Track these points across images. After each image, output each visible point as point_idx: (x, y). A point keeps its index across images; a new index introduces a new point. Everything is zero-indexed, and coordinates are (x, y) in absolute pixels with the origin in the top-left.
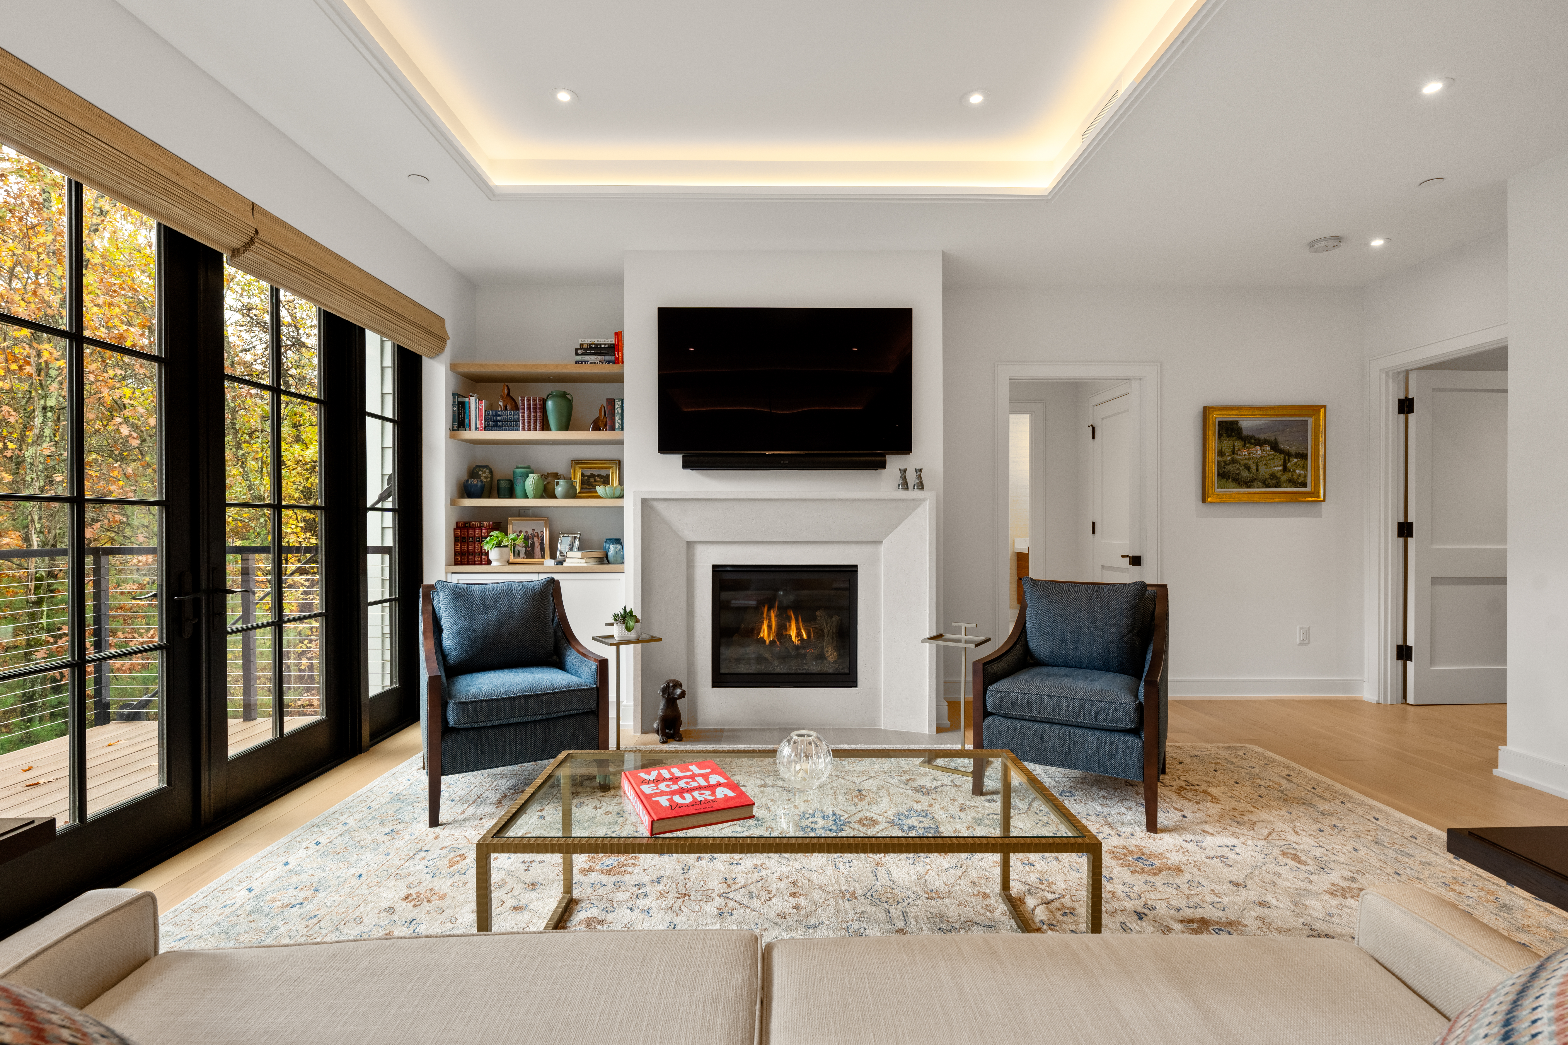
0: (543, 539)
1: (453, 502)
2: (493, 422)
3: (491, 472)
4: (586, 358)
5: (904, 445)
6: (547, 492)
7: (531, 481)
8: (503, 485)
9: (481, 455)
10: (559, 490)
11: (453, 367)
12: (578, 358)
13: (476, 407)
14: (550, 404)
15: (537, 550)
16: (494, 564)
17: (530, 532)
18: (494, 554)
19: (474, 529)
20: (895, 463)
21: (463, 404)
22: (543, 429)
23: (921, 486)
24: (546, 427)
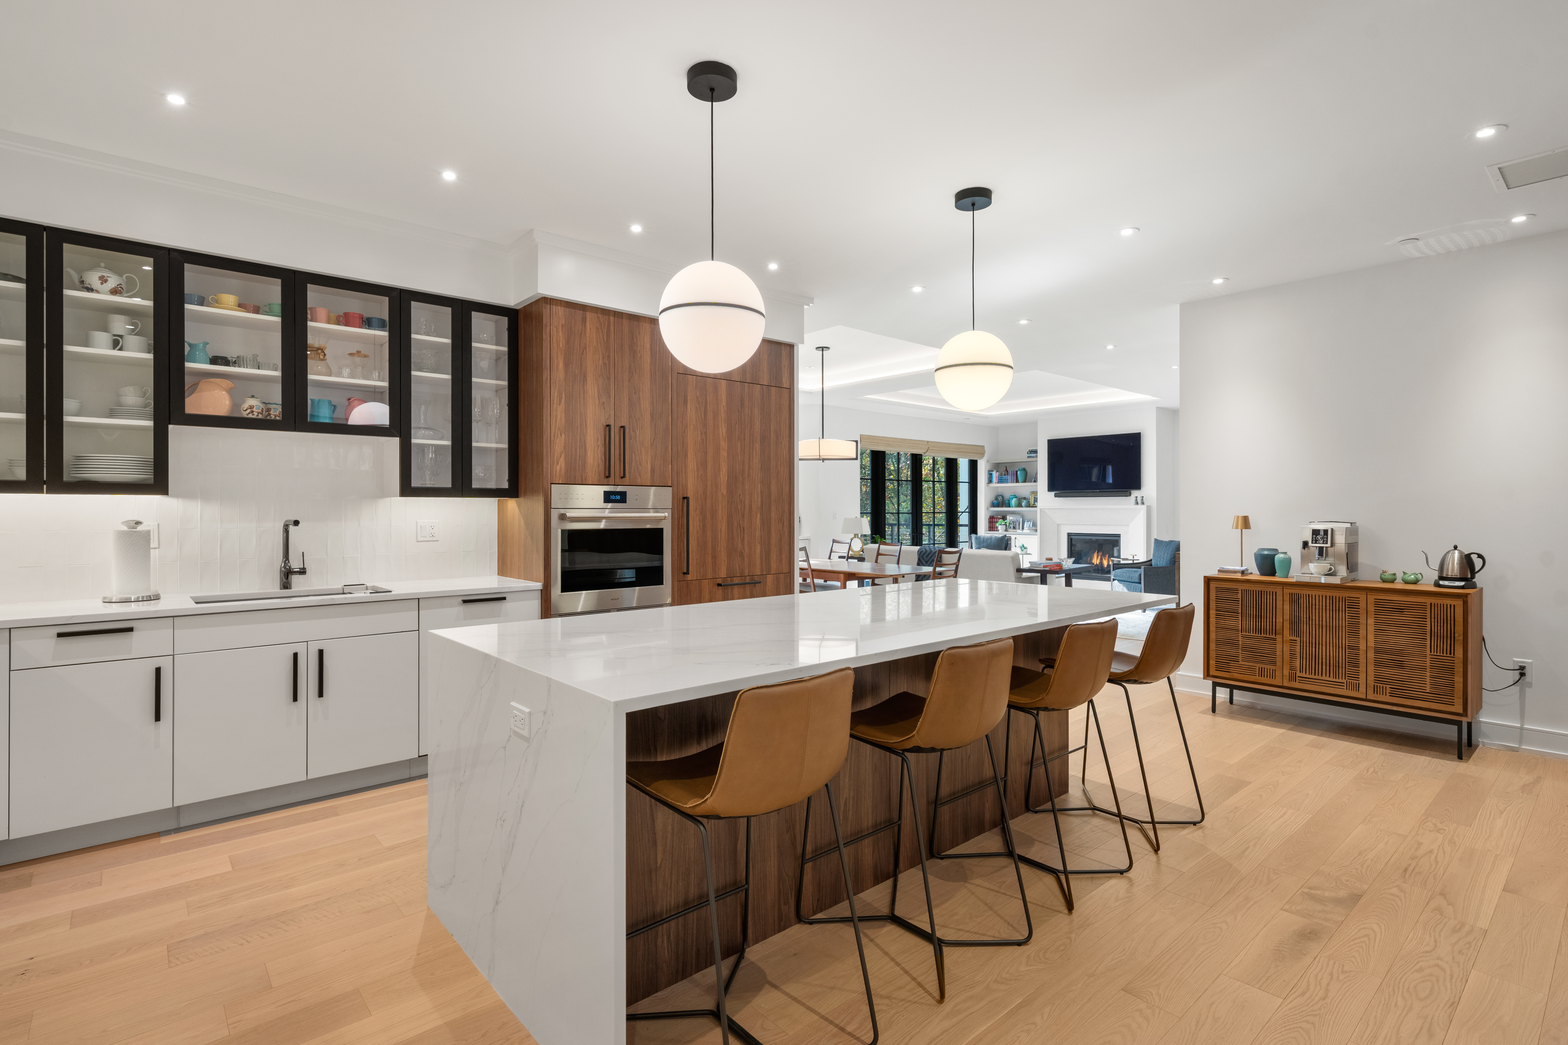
0: (1020, 523)
1: (988, 509)
2: (1001, 481)
3: (1003, 497)
4: (1031, 455)
5: (1138, 486)
6: (1019, 505)
7: (1014, 502)
8: (1007, 502)
9: (1000, 491)
10: (1023, 504)
11: (988, 461)
12: (1028, 455)
13: (995, 475)
14: (1018, 472)
15: (1017, 526)
16: (1000, 531)
17: (1015, 520)
18: (1000, 527)
19: (995, 518)
20: (1135, 493)
21: (991, 474)
22: (1016, 482)
23: (1143, 503)
24: (1017, 481)
